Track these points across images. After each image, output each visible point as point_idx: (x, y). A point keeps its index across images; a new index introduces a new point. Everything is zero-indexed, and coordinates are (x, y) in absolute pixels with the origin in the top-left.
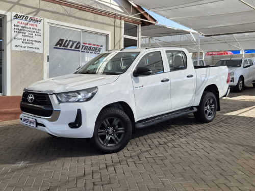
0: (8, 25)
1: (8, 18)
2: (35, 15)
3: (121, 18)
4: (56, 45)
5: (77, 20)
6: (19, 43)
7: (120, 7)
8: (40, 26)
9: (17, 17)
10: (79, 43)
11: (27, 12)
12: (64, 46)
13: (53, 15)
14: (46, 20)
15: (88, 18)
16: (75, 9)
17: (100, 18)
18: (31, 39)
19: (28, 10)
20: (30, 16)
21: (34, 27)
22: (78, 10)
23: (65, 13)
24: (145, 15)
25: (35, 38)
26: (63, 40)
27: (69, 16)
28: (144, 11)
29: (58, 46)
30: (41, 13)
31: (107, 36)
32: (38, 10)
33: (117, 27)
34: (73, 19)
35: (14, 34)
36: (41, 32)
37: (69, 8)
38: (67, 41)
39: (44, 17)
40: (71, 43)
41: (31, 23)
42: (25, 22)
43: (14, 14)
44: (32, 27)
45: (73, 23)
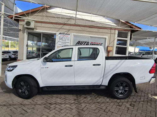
0: (57, 37)
1: (57, 35)
2: (68, 32)
3: (115, 29)
4: (77, 44)
5: (88, 32)
6: (60, 43)
7: (115, 23)
8: (69, 36)
9: (60, 33)
10: (89, 42)
11: (65, 31)
12: (80, 44)
13: (76, 31)
14: (73, 34)
15: (94, 31)
16: (87, 28)
17: (101, 30)
18: (65, 42)
19: (65, 30)
20: (65, 33)
21: (67, 37)
22: (89, 28)
23: (82, 30)
24: (132, 26)
25: (67, 41)
26: (80, 42)
27: (83, 31)
28: (131, 24)
29: (78, 44)
30: (70, 31)
31: (106, 38)
32: (69, 30)
33: (112, 34)
34: (86, 32)
35: (59, 40)
36: (70, 39)
37: (84, 28)
38: (82, 42)
39: (71, 33)
40: (84, 43)
41: (66, 35)
42: (63, 35)
43: (59, 32)
44: (66, 37)
45: (85, 34)
